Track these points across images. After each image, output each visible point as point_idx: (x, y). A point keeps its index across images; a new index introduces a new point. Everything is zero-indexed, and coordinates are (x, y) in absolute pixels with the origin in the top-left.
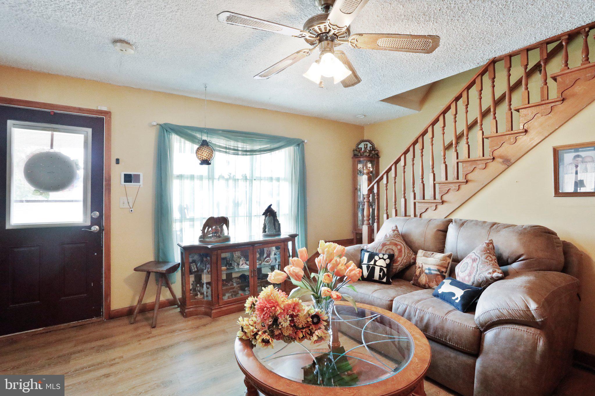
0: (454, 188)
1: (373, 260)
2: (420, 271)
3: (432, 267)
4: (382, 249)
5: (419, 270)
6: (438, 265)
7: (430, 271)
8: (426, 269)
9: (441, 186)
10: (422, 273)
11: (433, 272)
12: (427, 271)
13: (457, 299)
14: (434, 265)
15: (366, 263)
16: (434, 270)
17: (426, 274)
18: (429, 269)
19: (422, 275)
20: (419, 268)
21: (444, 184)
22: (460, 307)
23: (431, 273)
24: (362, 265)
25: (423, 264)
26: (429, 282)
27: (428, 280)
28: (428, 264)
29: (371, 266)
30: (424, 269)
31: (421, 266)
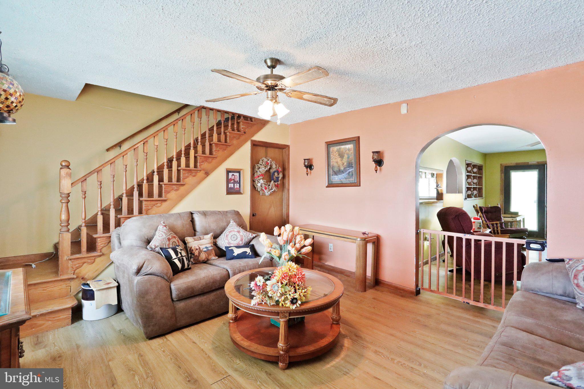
0: (176, 188)
1: (179, 253)
2: (199, 251)
3: (208, 246)
4: (169, 243)
5: (197, 251)
6: (210, 243)
7: (207, 249)
8: (204, 248)
9: (166, 186)
10: (201, 252)
11: (209, 248)
12: (205, 250)
13: (249, 253)
14: (209, 243)
15: (176, 257)
16: (209, 247)
17: (205, 251)
18: (206, 248)
19: (201, 254)
20: (197, 249)
21: (169, 186)
22: (254, 256)
23: (209, 250)
24: (174, 260)
25: (199, 246)
26: (208, 257)
27: (207, 256)
28: (204, 245)
29: (181, 258)
30: (201, 249)
31: (198, 248)
